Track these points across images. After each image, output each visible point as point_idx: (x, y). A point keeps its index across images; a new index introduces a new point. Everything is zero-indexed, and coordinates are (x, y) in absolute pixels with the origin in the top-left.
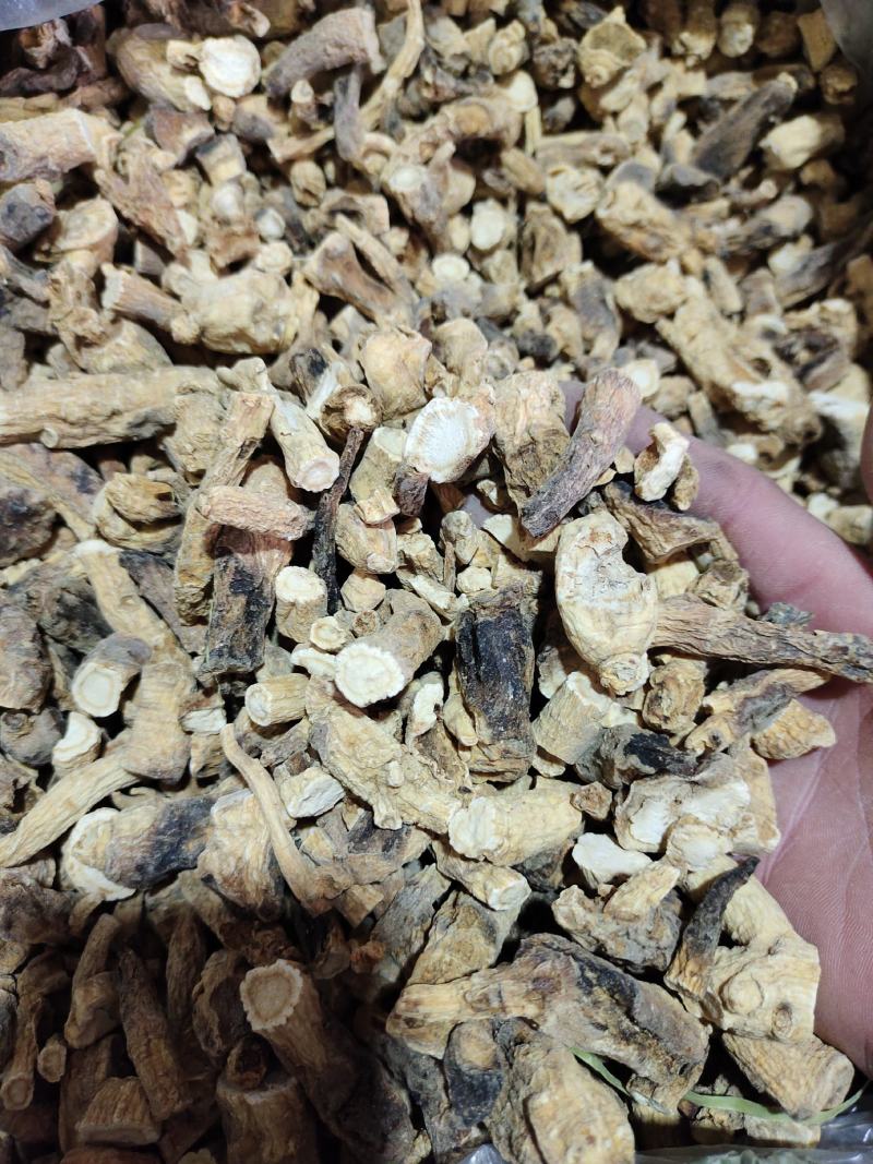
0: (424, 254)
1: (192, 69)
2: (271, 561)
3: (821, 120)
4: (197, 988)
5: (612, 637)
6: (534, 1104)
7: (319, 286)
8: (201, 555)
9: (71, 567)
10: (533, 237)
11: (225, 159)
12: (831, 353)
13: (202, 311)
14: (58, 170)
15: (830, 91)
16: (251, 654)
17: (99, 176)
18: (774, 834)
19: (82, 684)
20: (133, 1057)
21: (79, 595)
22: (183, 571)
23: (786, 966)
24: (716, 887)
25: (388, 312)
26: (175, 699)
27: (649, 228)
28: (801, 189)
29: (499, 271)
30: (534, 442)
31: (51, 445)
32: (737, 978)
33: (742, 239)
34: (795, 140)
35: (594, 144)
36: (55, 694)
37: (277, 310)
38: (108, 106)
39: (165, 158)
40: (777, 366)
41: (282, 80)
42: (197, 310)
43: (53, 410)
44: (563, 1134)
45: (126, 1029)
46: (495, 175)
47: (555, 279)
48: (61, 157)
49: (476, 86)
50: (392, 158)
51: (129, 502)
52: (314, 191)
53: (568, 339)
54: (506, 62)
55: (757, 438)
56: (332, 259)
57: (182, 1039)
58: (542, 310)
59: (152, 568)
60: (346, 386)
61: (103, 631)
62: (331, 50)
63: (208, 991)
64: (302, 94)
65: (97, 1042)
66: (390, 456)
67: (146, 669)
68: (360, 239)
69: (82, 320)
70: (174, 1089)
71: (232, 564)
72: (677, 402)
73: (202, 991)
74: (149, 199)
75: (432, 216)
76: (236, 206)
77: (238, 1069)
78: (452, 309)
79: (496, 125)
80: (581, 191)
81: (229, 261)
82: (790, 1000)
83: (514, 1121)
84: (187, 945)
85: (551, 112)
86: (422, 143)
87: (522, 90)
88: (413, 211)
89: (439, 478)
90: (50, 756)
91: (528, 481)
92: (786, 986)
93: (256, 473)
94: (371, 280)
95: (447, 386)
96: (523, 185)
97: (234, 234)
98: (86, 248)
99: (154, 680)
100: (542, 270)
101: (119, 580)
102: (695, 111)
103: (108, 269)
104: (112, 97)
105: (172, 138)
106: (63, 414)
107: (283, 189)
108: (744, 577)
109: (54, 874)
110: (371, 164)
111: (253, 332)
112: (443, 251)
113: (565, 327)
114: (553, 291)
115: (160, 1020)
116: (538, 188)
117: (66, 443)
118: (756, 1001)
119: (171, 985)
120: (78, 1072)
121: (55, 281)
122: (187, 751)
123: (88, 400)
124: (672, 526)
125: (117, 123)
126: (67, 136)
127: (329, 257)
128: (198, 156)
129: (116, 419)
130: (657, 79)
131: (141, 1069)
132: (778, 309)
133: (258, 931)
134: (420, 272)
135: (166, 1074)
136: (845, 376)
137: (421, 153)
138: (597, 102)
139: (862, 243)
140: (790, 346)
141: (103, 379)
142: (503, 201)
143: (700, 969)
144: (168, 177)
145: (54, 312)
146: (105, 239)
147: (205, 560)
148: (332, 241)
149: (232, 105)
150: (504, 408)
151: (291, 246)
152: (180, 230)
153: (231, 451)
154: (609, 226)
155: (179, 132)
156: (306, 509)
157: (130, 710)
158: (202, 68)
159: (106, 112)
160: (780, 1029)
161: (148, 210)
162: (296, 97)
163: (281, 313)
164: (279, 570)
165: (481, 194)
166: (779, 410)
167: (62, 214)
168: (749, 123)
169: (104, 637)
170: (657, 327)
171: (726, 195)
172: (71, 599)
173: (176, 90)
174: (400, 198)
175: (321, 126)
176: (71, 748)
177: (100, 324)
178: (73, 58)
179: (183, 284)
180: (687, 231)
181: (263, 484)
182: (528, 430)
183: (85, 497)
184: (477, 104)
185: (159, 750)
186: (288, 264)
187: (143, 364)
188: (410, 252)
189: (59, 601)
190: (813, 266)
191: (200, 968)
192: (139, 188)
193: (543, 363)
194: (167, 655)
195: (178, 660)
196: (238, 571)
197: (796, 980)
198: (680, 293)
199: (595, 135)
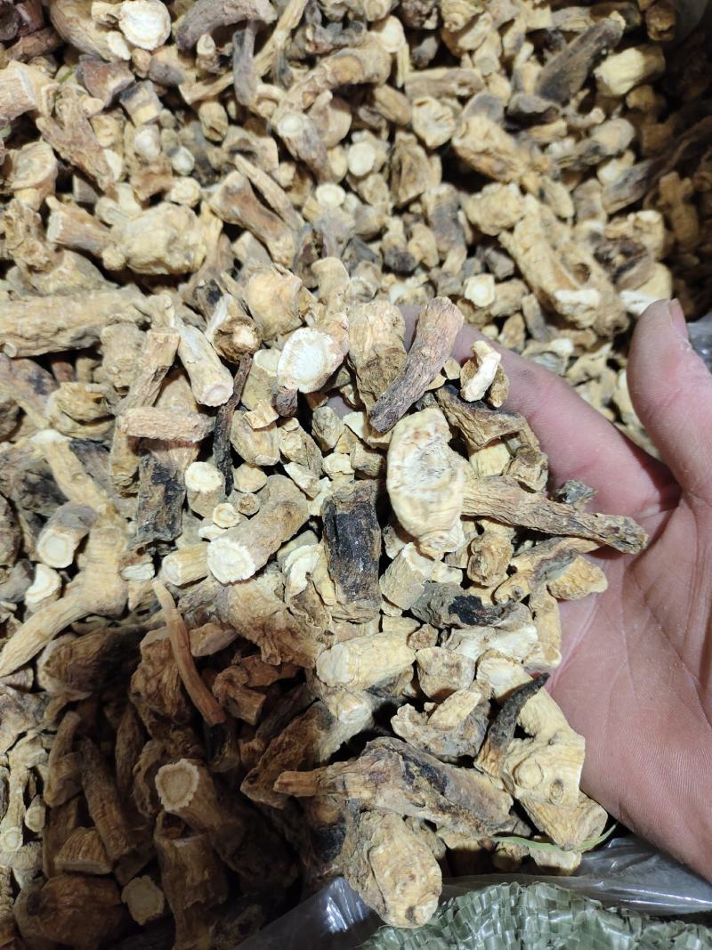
0: (309, 182)
1: (113, 25)
2: (181, 458)
3: (645, 53)
4: (136, 767)
5: (426, 520)
6: (374, 854)
7: (222, 216)
8: (128, 454)
9: (33, 451)
10: (400, 163)
11: (144, 104)
12: (641, 257)
13: (128, 242)
14: (6, 119)
15: (653, 29)
16: (171, 528)
17: (40, 123)
18: (557, 656)
19: (44, 545)
20: (93, 816)
21: (40, 474)
22: (115, 464)
23: (560, 753)
24: (513, 697)
25: (278, 239)
26: (115, 555)
27: (495, 154)
28: (626, 112)
29: (371, 193)
30: (378, 357)
31: (12, 355)
32: (525, 763)
33: (574, 157)
34: (623, 70)
35: (453, 78)
36: (25, 550)
37: (188, 240)
38: (44, 54)
39: (93, 105)
40: (596, 270)
41: (188, 36)
42: (123, 243)
43: (11, 329)
44: (392, 873)
45: (87, 796)
46: (368, 111)
47: (418, 199)
48: (8, 109)
49: (351, 37)
50: (281, 104)
51: (73, 407)
52: (219, 130)
53: (425, 253)
54: (378, 11)
55: (574, 333)
56: (232, 194)
57: (126, 803)
58: (406, 225)
59: (94, 454)
60: (235, 316)
61: (60, 499)
62: (228, 10)
63: (144, 769)
64: (206, 47)
65: (68, 802)
66: (269, 373)
67: (93, 531)
68: (255, 176)
69: (31, 252)
70: (122, 838)
71: (152, 462)
72: (513, 304)
73: (139, 769)
74: (81, 144)
75: (314, 155)
76: (154, 145)
77: (164, 826)
78: (328, 239)
79: (367, 73)
80: (441, 121)
81: (148, 196)
82: (562, 777)
83: (359, 865)
84: (129, 735)
85: (416, 50)
86: (304, 93)
87: (393, 33)
88: (297, 152)
89: (305, 390)
90: (23, 597)
91: (374, 388)
92: (559, 768)
93: (168, 389)
94: (265, 209)
95: (315, 315)
96: (392, 117)
97: (151, 173)
98: (32, 187)
99: (99, 541)
100: (407, 193)
101: (70, 462)
102: (541, 41)
103: (52, 201)
104: (48, 46)
105: (99, 86)
106: (19, 332)
107: (194, 124)
108: (543, 459)
109: (32, 679)
110: (264, 109)
111: (168, 260)
112: (325, 180)
113: (424, 243)
114: (416, 208)
115: (112, 789)
116: (405, 120)
117: (23, 353)
118: (538, 779)
119: (119, 763)
120: (54, 824)
121: (8, 218)
122: (126, 593)
123: (38, 321)
124: (489, 421)
125: (53, 69)
126: (11, 91)
127: (228, 193)
128: (121, 101)
129: (61, 333)
130: (507, 18)
131: (99, 824)
132: (604, 216)
133: (174, 730)
134: (306, 198)
135: (117, 828)
136: (652, 277)
137: (304, 101)
138: (456, 43)
139: (672, 163)
140: (608, 252)
141: (49, 301)
142: (376, 132)
143: (498, 757)
144: (97, 120)
145: (9, 243)
146: (47, 179)
147: (131, 457)
148: (232, 180)
149: (148, 56)
150: (356, 331)
151: (199, 180)
152: (108, 169)
153: (147, 377)
154: (462, 153)
155: (104, 82)
156: (206, 416)
157: (82, 560)
158: (121, 25)
159: (44, 61)
160: (555, 798)
161: (80, 153)
162: (201, 50)
163: (190, 243)
164: (189, 464)
165: (357, 126)
166: (592, 313)
167: (13, 152)
168: (584, 56)
169: (61, 504)
170: (500, 238)
171: (564, 116)
172: (33, 478)
173: (101, 43)
174: (286, 141)
175: (223, 71)
176: (39, 593)
177: (46, 255)
178: (14, 15)
179: (111, 215)
180: (526, 158)
181: (173, 398)
182: (373, 348)
183: (41, 397)
184: (351, 55)
185: (104, 593)
186: (197, 196)
187: (82, 287)
188: (298, 182)
189: (24, 481)
190: (632, 181)
191: (139, 752)
192: (73, 133)
193: (404, 274)
194: (109, 521)
195: (116, 525)
196: (157, 467)
197: (566, 763)
198: (517, 212)
199: (455, 70)
